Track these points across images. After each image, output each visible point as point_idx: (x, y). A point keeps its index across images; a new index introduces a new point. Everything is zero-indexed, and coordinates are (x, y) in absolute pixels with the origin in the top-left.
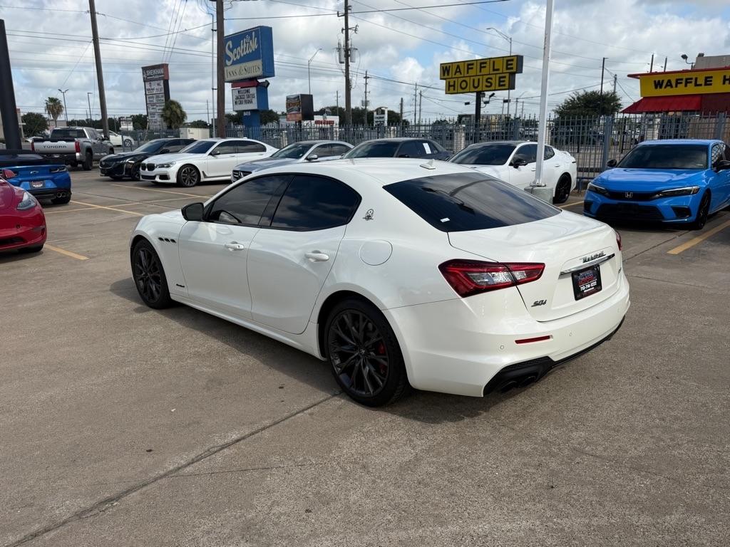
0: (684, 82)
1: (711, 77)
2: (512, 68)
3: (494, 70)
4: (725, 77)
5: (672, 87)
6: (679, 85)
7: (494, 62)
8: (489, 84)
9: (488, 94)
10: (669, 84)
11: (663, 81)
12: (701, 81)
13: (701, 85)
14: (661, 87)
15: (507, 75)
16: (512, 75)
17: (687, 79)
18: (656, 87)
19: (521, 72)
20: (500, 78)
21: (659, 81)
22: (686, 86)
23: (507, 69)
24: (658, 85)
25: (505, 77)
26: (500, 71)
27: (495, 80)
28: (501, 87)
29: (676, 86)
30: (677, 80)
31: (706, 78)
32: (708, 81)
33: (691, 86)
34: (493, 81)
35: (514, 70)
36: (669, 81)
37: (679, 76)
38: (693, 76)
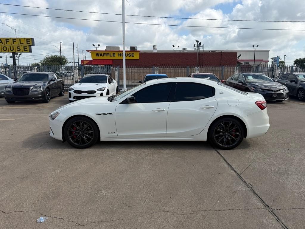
0: (106, 54)
1: (115, 54)
2: (30, 43)
3: (20, 43)
4: (119, 54)
5: (102, 56)
6: (105, 56)
7: (20, 40)
8: (19, 50)
9: (19, 53)
10: (101, 55)
11: (99, 54)
12: (112, 55)
13: (112, 56)
14: (99, 56)
15: (28, 46)
16: (30, 46)
17: (107, 54)
18: (97, 56)
19: (34, 45)
20: (24, 47)
21: (98, 54)
22: (107, 56)
23: (27, 43)
24: (98, 55)
25: (27, 47)
26: (24, 44)
27: (22, 48)
28: (25, 51)
29: (104, 56)
30: (104, 54)
31: (113, 54)
32: (114, 55)
33: (109, 56)
34: (21, 48)
35: (31, 44)
36: (101, 54)
37: (104, 52)
38: (109, 53)
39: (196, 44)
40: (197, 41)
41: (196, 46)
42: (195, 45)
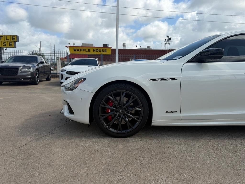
0: (82, 50)
2: (15, 40)
3: (6, 40)
4: (93, 49)
5: (79, 51)
6: (81, 51)
7: (6, 37)
8: (5, 45)
9: (5, 49)
10: (78, 50)
11: (76, 49)
12: (87, 50)
13: (87, 51)
14: (76, 51)
15: (13, 42)
16: (15, 42)
17: (83, 49)
18: (74, 51)
19: (18, 42)
20: (10, 43)
21: (75, 49)
22: (83, 51)
23: (13, 40)
24: (75, 50)
25: (12, 43)
26: (10, 40)
27: (7, 43)
28: (10, 46)
29: (80, 51)
30: (80, 49)
31: (89, 49)
32: (89, 50)
34: (7, 44)
35: (16, 41)
36: (78, 49)
37: (81, 48)
38: (85, 48)
39: (167, 38)
40: (168, 37)
41: (167, 40)
42: (165, 40)
